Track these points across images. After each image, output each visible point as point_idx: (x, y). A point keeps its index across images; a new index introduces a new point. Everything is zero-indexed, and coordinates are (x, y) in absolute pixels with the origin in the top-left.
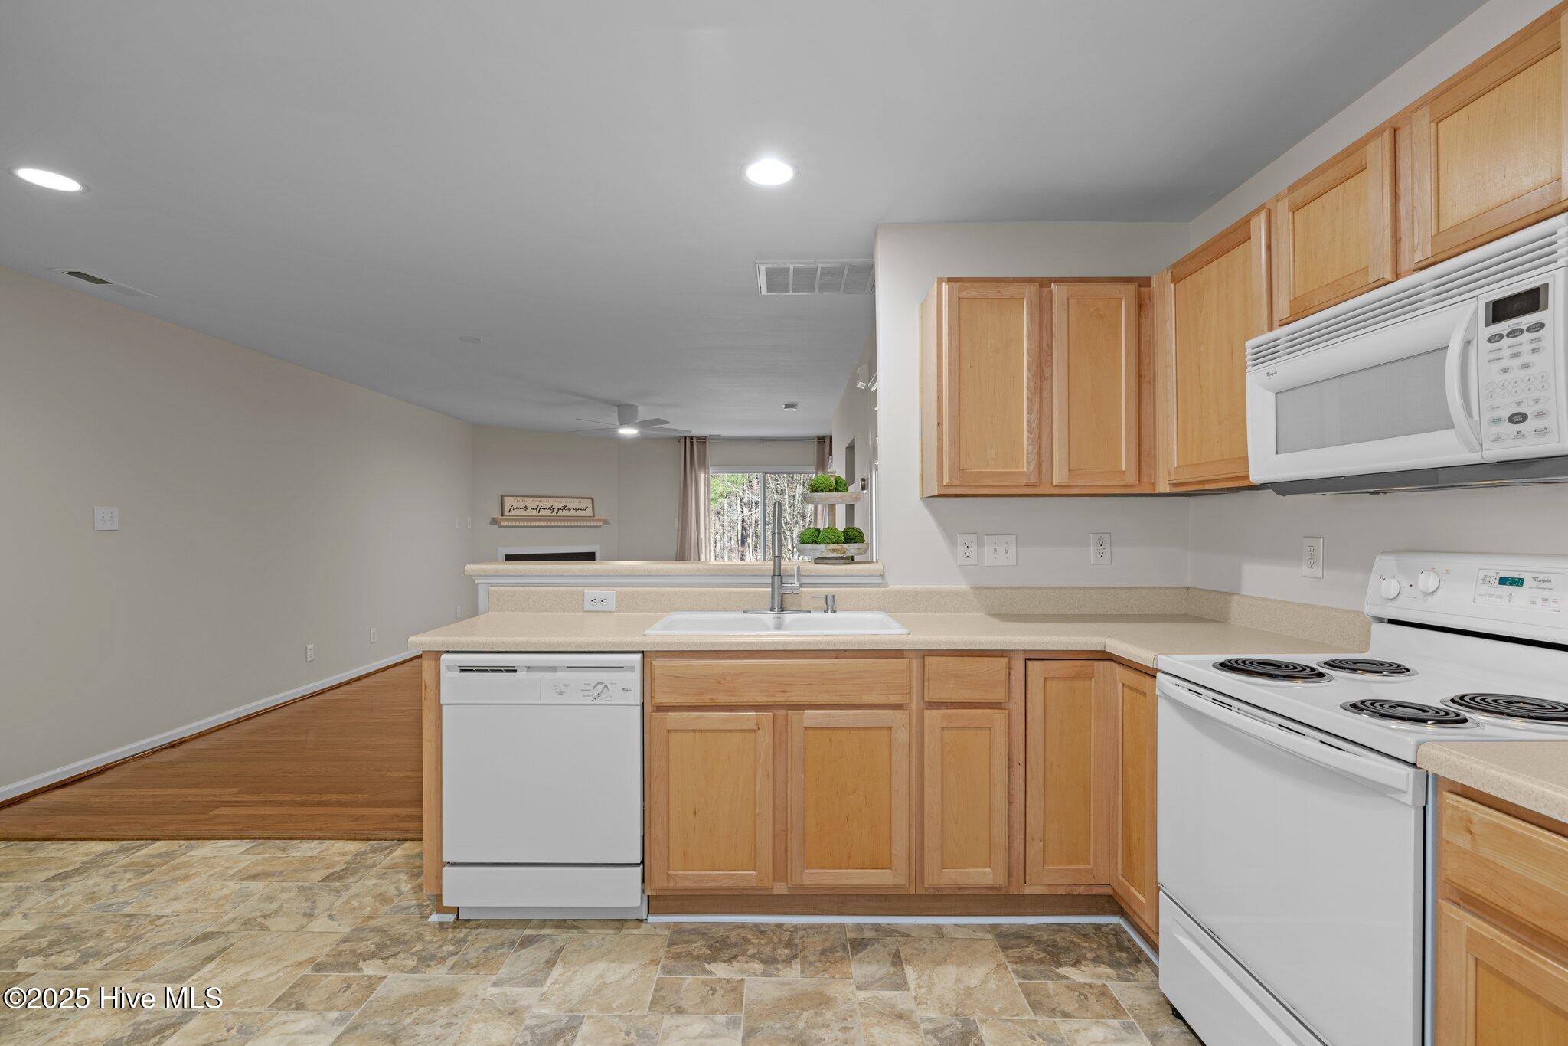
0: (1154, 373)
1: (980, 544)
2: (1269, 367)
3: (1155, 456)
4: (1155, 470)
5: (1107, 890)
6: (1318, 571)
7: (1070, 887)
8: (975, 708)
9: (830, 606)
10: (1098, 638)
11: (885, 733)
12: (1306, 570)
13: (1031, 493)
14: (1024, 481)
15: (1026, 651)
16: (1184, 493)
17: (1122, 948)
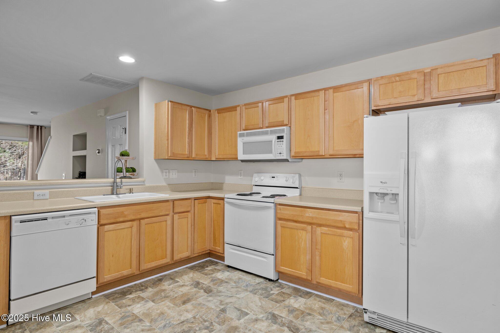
0: (211, 132)
1: (169, 172)
2: (243, 138)
3: (211, 152)
4: (211, 155)
5: (209, 251)
6: (242, 177)
7: (202, 252)
8: (184, 213)
9: (131, 191)
10: (208, 193)
11: (165, 222)
12: (240, 177)
13: (189, 159)
14: (186, 156)
15: (194, 198)
16: (217, 160)
17: (213, 262)
